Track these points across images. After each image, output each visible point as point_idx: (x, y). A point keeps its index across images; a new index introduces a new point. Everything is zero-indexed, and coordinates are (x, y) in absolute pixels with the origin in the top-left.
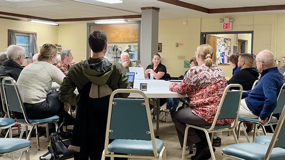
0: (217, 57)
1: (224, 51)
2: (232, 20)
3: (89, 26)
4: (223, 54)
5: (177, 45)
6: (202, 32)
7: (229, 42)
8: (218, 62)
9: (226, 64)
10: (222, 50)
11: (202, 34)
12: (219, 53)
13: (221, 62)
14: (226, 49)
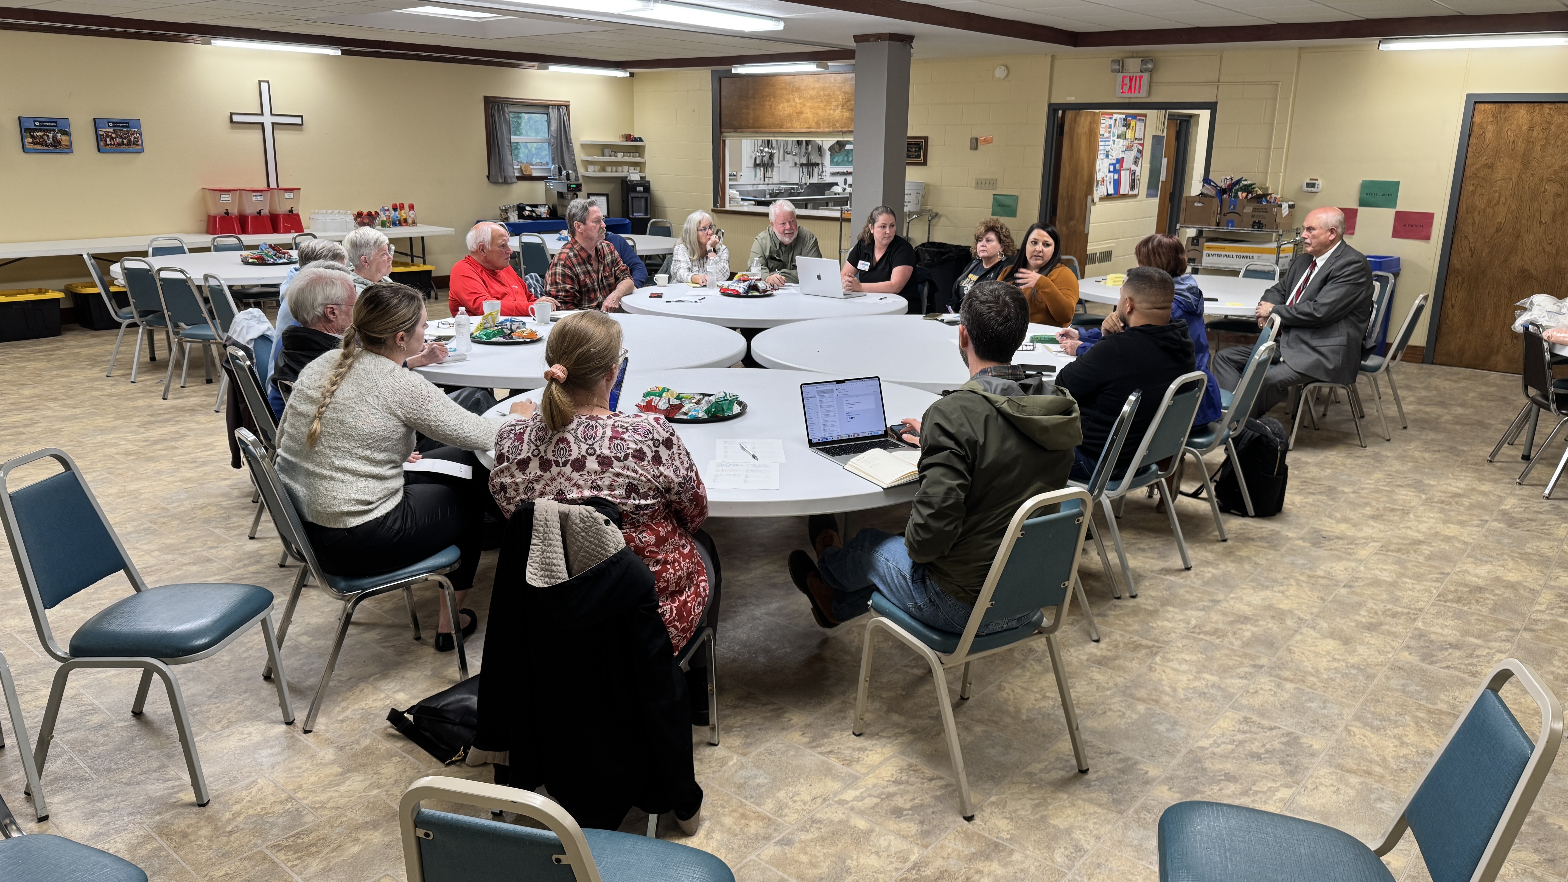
0: (1099, 176)
1: (1121, 156)
2: (1150, 66)
3: (718, 80)
4: (1118, 166)
5: (975, 144)
6: (1053, 101)
7: (1140, 125)
8: (1100, 191)
9: (1125, 196)
10: (1116, 154)
11: (1053, 109)
12: (1107, 162)
13: (1111, 191)
14: (1129, 148)
